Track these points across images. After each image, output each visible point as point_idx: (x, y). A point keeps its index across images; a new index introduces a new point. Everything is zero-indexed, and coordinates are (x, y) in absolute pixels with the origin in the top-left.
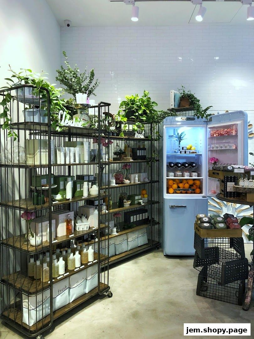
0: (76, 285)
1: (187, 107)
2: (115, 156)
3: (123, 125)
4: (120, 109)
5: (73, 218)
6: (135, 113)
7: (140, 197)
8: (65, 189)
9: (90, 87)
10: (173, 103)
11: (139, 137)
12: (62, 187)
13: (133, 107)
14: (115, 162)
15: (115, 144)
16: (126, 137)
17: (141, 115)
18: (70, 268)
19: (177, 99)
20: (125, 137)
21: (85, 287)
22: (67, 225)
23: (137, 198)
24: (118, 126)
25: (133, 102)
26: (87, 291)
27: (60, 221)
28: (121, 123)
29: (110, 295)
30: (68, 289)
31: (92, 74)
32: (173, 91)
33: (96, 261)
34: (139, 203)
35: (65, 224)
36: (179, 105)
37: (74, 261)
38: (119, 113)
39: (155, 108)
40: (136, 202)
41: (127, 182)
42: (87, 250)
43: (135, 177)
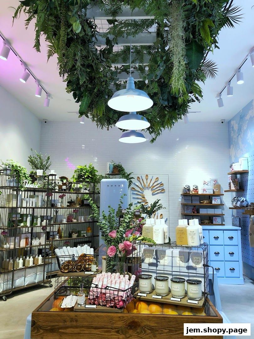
0: (29, 276)
1: (117, 173)
2: (68, 204)
3: (73, 185)
4: (74, 174)
5: (30, 237)
6: (83, 177)
7: (85, 232)
8: (26, 221)
9: (47, 165)
10: (108, 170)
11: (84, 192)
12: (25, 220)
13: (81, 173)
14: (68, 207)
15: (69, 196)
16: (75, 192)
17: (87, 178)
18: (26, 265)
19: (112, 168)
20: (73, 192)
21: (35, 278)
22: (26, 240)
23: (82, 232)
24: (70, 185)
25: (82, 170)
26: (36, 281)
27: (22, 238)
28: (71, 183)
29: (51, 286)
30: (24, 277)
31: (49, 158)
32: (109, 163)
33: (43, 263)
34: (84, 236)
35: (25, 240)
36: (113, 172)
37: (29, 261)
38: (73, 176)
39: (96, 173)
40: (82, 235)
41: (75, 221)
42: (38, 257)
43: (81, 218)
